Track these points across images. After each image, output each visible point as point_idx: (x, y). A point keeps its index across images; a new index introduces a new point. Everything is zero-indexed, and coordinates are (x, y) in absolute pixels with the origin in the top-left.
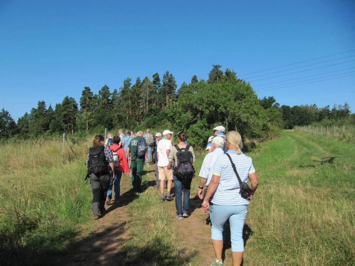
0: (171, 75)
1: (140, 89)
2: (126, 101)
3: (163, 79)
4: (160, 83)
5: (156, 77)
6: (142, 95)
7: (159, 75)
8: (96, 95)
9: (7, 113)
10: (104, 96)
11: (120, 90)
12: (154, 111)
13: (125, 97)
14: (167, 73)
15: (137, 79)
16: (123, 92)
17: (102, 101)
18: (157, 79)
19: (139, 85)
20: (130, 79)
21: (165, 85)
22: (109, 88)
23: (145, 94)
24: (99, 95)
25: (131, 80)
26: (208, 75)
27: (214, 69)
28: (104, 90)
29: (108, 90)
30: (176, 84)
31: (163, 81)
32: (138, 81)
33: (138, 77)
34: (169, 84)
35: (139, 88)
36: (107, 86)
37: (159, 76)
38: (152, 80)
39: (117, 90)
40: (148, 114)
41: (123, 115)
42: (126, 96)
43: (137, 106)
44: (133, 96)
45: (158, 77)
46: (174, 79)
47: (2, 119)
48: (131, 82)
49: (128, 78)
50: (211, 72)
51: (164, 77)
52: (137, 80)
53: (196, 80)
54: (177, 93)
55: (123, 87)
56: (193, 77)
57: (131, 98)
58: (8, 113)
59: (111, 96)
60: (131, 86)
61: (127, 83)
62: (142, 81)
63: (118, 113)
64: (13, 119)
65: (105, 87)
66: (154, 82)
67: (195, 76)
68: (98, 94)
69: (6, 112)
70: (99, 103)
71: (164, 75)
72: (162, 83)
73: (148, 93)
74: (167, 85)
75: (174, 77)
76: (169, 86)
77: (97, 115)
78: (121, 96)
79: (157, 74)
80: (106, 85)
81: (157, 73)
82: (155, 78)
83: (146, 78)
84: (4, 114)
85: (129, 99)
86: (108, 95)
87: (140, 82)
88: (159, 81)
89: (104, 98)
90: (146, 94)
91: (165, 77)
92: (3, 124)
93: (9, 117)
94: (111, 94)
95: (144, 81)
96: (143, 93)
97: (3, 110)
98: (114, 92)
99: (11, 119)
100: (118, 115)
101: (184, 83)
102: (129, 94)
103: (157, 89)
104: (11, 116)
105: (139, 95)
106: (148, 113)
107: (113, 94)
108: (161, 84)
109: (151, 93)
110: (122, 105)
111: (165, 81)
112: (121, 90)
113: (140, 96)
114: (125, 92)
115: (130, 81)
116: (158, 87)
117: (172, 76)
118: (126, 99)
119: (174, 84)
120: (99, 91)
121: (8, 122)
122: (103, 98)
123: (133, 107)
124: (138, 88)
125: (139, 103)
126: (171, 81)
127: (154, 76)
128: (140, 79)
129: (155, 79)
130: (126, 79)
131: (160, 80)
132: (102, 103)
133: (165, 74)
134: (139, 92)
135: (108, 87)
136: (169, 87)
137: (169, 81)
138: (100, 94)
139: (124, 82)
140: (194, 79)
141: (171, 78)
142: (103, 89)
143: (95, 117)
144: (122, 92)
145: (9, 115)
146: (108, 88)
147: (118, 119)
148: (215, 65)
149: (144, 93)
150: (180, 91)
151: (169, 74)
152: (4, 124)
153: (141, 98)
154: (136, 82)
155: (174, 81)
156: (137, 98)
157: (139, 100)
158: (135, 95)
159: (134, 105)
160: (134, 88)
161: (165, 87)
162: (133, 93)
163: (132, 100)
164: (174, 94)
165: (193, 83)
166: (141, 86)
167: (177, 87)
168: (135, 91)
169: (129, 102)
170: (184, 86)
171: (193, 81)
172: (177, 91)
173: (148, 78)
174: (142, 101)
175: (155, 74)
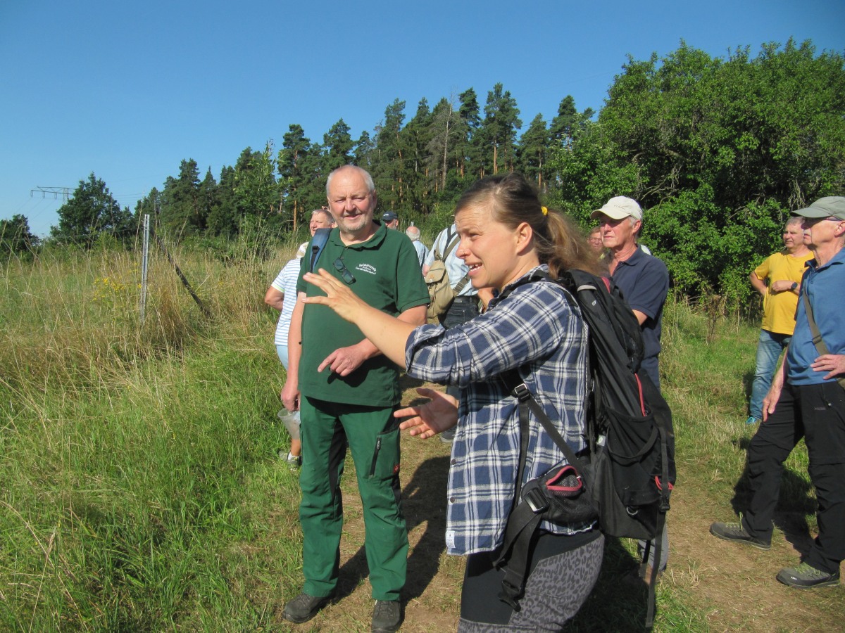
0: (508, 94)
1: (428, 131)
2: (390, 160)
3: (488, 105)
4: (478, 115)
5: (468, 99)
6: (431, 146)
7: (476, 94)
8: (316, 146)
9: (102, 185)
10: (336, 147)
11: (375, 133)
12: (462, 185)
13: (389, 150)
14: (498, 88)
15: (420, 103)
16: (385, 136)
17: (331, 162)
18: (470, 104)
19: (426, 119)
20: (402, 103)
21: (490, 120)
22: (350, 129)
23: (439, 142)
24: (323, 146)
25: (404, 107)
28: (336, 132)
29: (347, 134)
30: (519, 117)
31: (485, 110)
32: (422, 108)
33: (424, 99)
34: (500, 117)
35: (424, 129)
36: (345, 122)
37: (475, 97)
38: (457, 106)
39: (368, 134)
40: (447, 194)
41: (382, 195)
42: (391, 146)
43: (418, 174)
44: (409, 148)
45: (474, 100)
46: (515, 105)
47: (90, 199)
48: (403, 112)
49: (397, 100)
51: (489, 99)
52: (419, 108)
53: (571, 108)
54: (519, 142)
55: (384, 125)
56: (564, 100)
57: (403, 152)
58: (104, 184)
59: (355, 148)
60: (406, 122)
61: (394, 113)
62: (431, 111)
64: (116, 201)
65: (339, 126)
66: (464, 113)
67: (569, 97)
68: (321, 142)
69: (100, 181)
70: (325, 165)
71: (490, 94)
72: (482, 115)
73: (447, 139)
74: (496, 122)
75: (514, 100)
76: (501, 123)
77: (318, 195)
78: (380, 147)
79: (471, 92)
80: (341, 121)
81: (471, 89)
82: (466, 102)
83: (443, 101)
84: (94, 189)
85: (398, 154)
86: (346, 145)
87: (426, 113)
88: (475, 110)
89: (338, 153)
90: (443, 143)
91: (493, 100)
92: (92, 213)
93: (105, 196)
94: (353, 144)
95: (436, 110)
96: (434, 140)
97: (93, 178)
98: (361, 138)
99: (110, 199)
101: (540, 117)
102: (400, 143)
103: (470, 130)
104: (110, 192)
105: (424, 145)
106: (447, 191)
107: (358, 143)
108: (479, 119)
109: (455, 140)
110: (380, 170)
111: (491, 109)
112: (378, 132)
113: (426, 149)
114: (388, 137)
115: (401, 109)
116: (474, 126)
117: (511, 97)
118: (391, 156)
119: (515, 119)
120: (325, 136)
121: (104, 207)
122: (334, 152)
123: (409, 177)
124: (420, 126)
125: (425, 165)
126: (508, 110)
127: (463, 96)
128: (427, 105)
129: (467, 105)
130: (392, 104)
131: (477, 107)
132: (330, 165)
133: (493, 90)
134: (426, 138)
135: (348, 126)
136: (500, 127)
137: (503, 109)
138: (326, 142)
139: (387, 113)
140: (567, 107)
141: (506, 103)
142: (335, 130)
143: (313, 201)
144: (381, 138)
145: (107, 190)
146: (346, 128)
149: (437, 141)
150: (527, 140)
151: (503, 93)
152: (95, 212)
153: (428, 153)
154: (418, 113)
155: (514, 110)
156: (420, 153)
157: (423, 159)
158: (415, 144)
159: (410, 171)
160: (412, 127)
161: (491, 125)
162: (410, 140)
163: (406, 157)
164: (512, 147)
165: (564, 117)
166: (430, 123)
167: (519, 128)
168: (415, 134)
169: (399, 162)
170: (538, 125)
171: (563, 110)
172: (519, 139)
173: (449, 102)
174: (431, 161)
175: (467, 92)
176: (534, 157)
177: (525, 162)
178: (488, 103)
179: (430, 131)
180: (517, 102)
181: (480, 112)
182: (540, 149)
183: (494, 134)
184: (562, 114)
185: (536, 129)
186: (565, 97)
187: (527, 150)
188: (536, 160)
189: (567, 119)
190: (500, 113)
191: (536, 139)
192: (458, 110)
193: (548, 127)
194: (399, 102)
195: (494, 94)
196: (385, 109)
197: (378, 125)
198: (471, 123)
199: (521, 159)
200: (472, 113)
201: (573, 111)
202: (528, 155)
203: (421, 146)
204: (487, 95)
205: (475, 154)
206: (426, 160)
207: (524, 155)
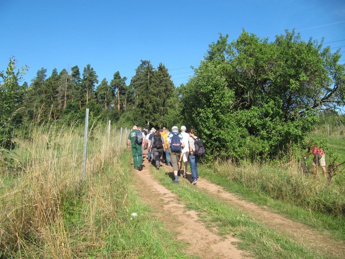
0: (92, 69)
1: (57, 83)
2: (39, 95)
4: (80, 77)
5: (75, 70)
6: (59, 89)
7: (79, 68)
11: (32, 82)
12: (74, 107)
13: (39, 90)
14: (89, 66)
15: (53, 70)
16: (37, 84)
18: (76, 73)
19: (56, 77)
20: (45, 70)
21: (85, 79)
23: (62, 88)
25: (46, 72)
26: (136, 71)
27: (142, 64)
29: (17, 83)
30: (98, 79)
31: (83, 75)
32: (55, 72)
33: (55, 69)
34: (90, 78)
35: (55, 81)
38: (70, 73)
39: (27, 83)
40: (67, 111)
42: (40, 89)
43: (53, 101)
44: (48, 89)
45: (78, 71)
46: (96, 74)
48: (46, 74)
50: (139, 67)
51: (84, 70)
52: (53, 72)
53: (119, 76)
56: (116, 73)
57: (45, 91)
60: (47, 78)
61: (41, 73)
62: (59, 74)
63: (28, 109)
66: (74, 76)
67: (118, 72)
71: (85, 68)
72: (82, 77)
73: (66, 86)
74: (88, 80)
75: (95, 72)
76: (90, 81)
78: (34, 89)
79: (76, 67)
81: (77, 66)
82: (74, 71)
83: (64, 70)
85: (43, 93)
87: (57, 74)
90: (64, 88)
91: (86, 71)
95: (61, 73)
96: (60, 86)
98: (24, 85)
100: (29, 111)
101: (105, 79)
102: (44, 87)
103: (76, 83)
106: (67, 109)
107: (22, 87)
108: (80, 79)
109: (69, 87)
110: (34, 99)
111: (85, 75)
112: (33, 82)
113: (57, 90)
114: (38, 84)
115: (45, 73)
116: (78, 81)
117: (94, 70)
118: (40, 93)
119: (96, 79)
123: (49, 102)
125: (56, 97)
126: (93, 76)
127: (73, 69)
128: (57, 71)
129: (75, 72)
130: (40, 70)
131: (79, 74)
133: (86, 67)
134: (56, 85)
139: (38, 73)
140: (117, 76)
141: (92, 72)
144: (35, 85)
147: (29, 116)
148: (143, 60)
149: (62, 87)
150: (100, 89)
151: (90, 68)
154: (52, 74)
155: (95, 75)
156: (53, 92)
157: (55, 95)
158: (51, 88)
159: (49, 100)
160: (50, 80)
161: (85, 82)
162: (49, 86)
163: (47, 94)
164: (93, 91)
165: (116, 80)
166: (58, 79)
167: (97, 83)
168: (52, 84)
169: (44, 96)
170: (104, 83)
171: (116, 77)
172: (96, 88)
173: (67, 70)
174: (59, 96)
175: (75, 67)
176: (103, 96)
177: (99, 98)
178: (84, 72)
179: (59, 82)
180: (96, 72)
181: (80, 75)
182: (105, 92)
183: (87, 85)
184: (115, 78)
185: (104, 84)
186: (117, 71)
187: (100, 93)
188: (104, 97)
189: (117, 81)
190: (90, 76)
191: (103, 88)
192: (71, 75)
193: (109, 84)
194: (44, 69)
195: (87, 68)
196: (37, 72)
197: (33, 79)
198: (77, 80)
199: (98, 96)
200: (77, 76)
201: (120, 77)
202: (101, 95)
203: (54, 89)
204: (84, 68)
205: (77, 94)
206: (57, 95)
207: (98, 95)
